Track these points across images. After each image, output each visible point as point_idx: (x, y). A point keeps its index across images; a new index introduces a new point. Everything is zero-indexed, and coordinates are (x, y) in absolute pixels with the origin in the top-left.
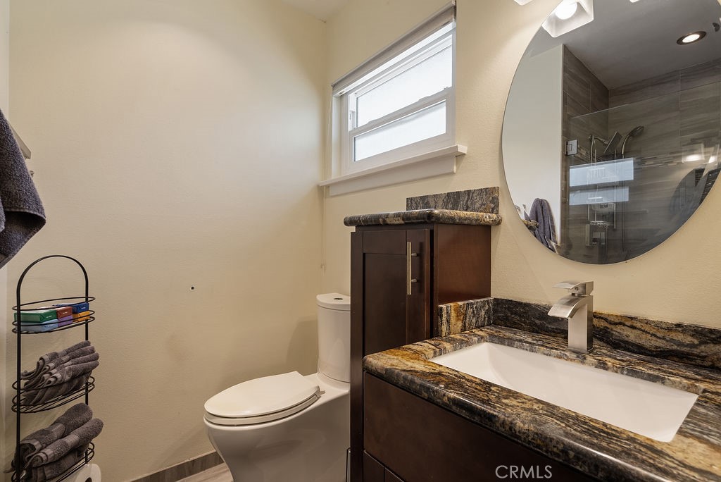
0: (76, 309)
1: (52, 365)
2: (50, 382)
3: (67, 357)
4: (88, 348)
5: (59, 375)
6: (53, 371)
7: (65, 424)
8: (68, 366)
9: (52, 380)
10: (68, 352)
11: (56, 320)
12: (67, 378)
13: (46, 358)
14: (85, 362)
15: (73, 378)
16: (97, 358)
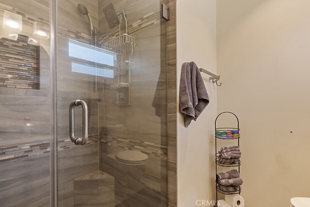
0: (233, 133)
1: (224, 151)
2: (223, 157)
3: (230, 150)
4: (238, 149)
5: (226, 156)
6: (225, 153)
7: (229, 174)
8: (230, 153)
9: (224, 156)
10: (230, 148)
11: (226, 135)
12: (229, 158)
13: (223, 148)
14: (235, 154)
15: (231, 159)
16: (240, 154)
